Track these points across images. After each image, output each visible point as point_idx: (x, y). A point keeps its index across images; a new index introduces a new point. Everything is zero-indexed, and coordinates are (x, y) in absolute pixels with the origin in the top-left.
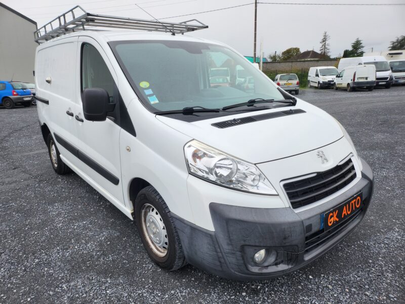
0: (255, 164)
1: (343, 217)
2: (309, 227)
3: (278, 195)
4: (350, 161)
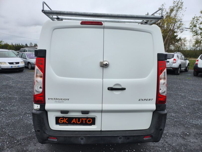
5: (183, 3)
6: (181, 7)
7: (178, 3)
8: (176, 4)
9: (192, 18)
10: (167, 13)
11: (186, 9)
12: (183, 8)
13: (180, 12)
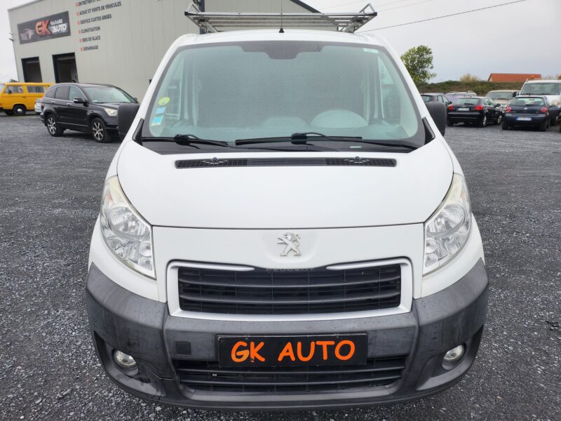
0: (152, 226)
1: (280, 359)
2: (184, 347)
3: (156, 280)
4: (397, 269)
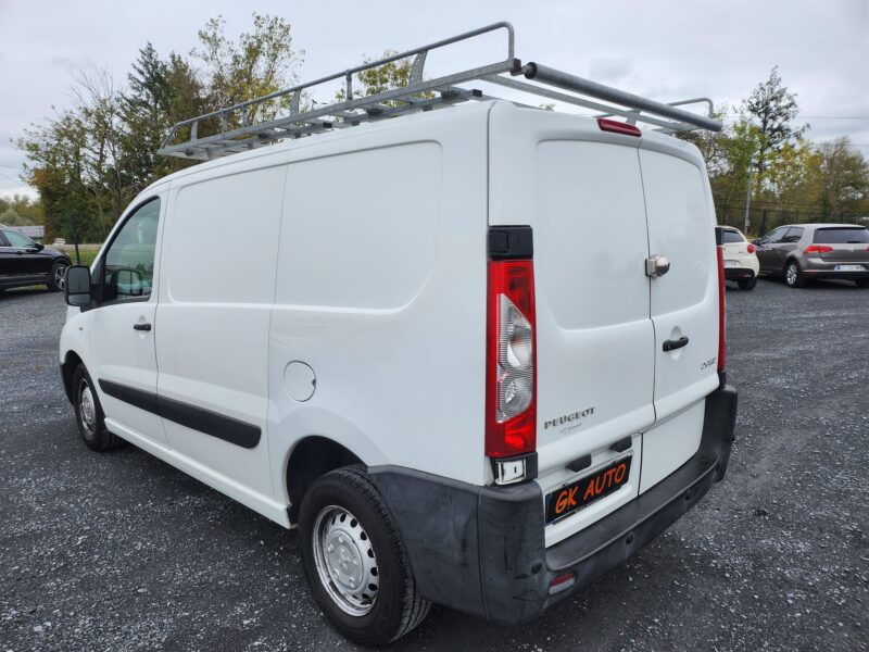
5: (288, 29)
6: (283, 42)
7: (271, 28)
8: (264, 30)
9: (335, 95)
10: (236, 60)
11: (303, 57)
12: (291, 48)
13: (285, 62)
